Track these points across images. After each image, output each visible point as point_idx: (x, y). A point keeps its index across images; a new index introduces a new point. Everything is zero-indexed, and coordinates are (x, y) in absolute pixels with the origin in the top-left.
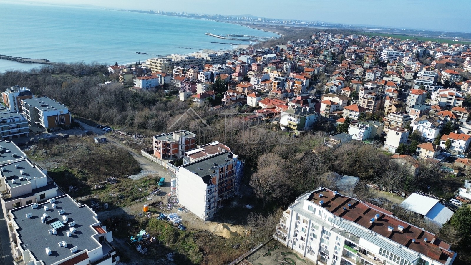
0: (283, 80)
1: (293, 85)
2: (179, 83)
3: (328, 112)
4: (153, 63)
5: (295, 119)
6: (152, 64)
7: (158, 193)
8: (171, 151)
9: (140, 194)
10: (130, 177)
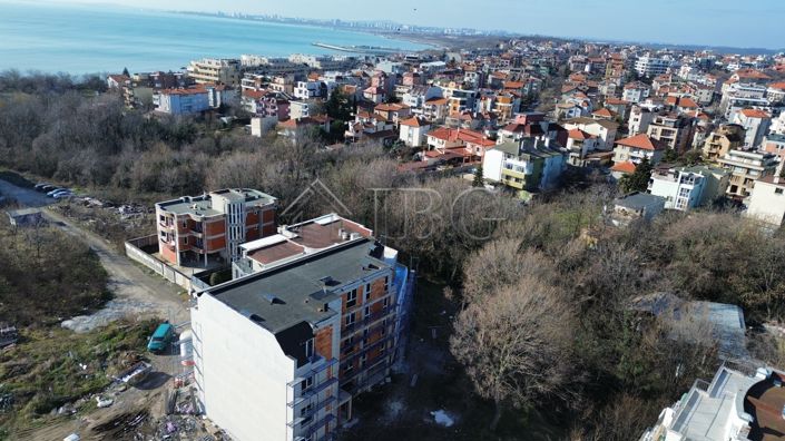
0: (472, 95)
1: (494, 106)
2: (253, 104)
3: (578, 155)
4: (201, 68)
5: (523, 164)
6: (199, 70)
7: (137, 377)
8: (205, 242)
9: (76, 385)
10: (67, 323)
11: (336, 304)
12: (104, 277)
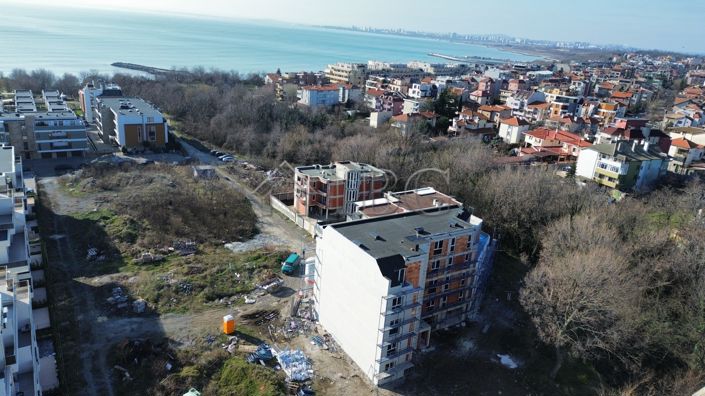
0: (575, 101)
1: (596, 111)
3: (681, 164)
4: (336, 70)
5: (618, 165)
6: (334, 72)
7: (274, 288)
8: (328, 200)
9: (232, 286)
10: (228, 245)
11: (425, 247)
12: (254, 218)
